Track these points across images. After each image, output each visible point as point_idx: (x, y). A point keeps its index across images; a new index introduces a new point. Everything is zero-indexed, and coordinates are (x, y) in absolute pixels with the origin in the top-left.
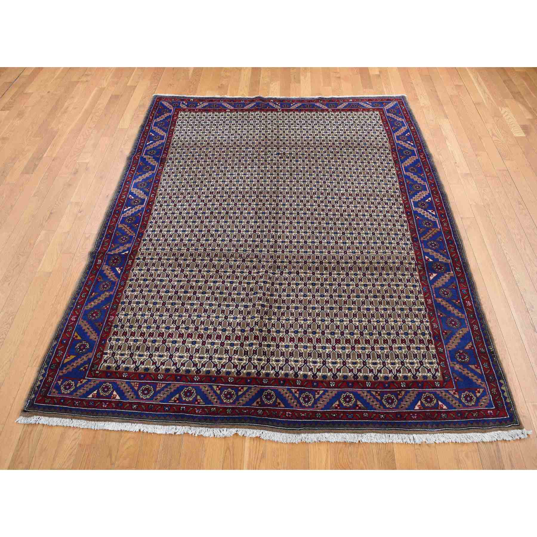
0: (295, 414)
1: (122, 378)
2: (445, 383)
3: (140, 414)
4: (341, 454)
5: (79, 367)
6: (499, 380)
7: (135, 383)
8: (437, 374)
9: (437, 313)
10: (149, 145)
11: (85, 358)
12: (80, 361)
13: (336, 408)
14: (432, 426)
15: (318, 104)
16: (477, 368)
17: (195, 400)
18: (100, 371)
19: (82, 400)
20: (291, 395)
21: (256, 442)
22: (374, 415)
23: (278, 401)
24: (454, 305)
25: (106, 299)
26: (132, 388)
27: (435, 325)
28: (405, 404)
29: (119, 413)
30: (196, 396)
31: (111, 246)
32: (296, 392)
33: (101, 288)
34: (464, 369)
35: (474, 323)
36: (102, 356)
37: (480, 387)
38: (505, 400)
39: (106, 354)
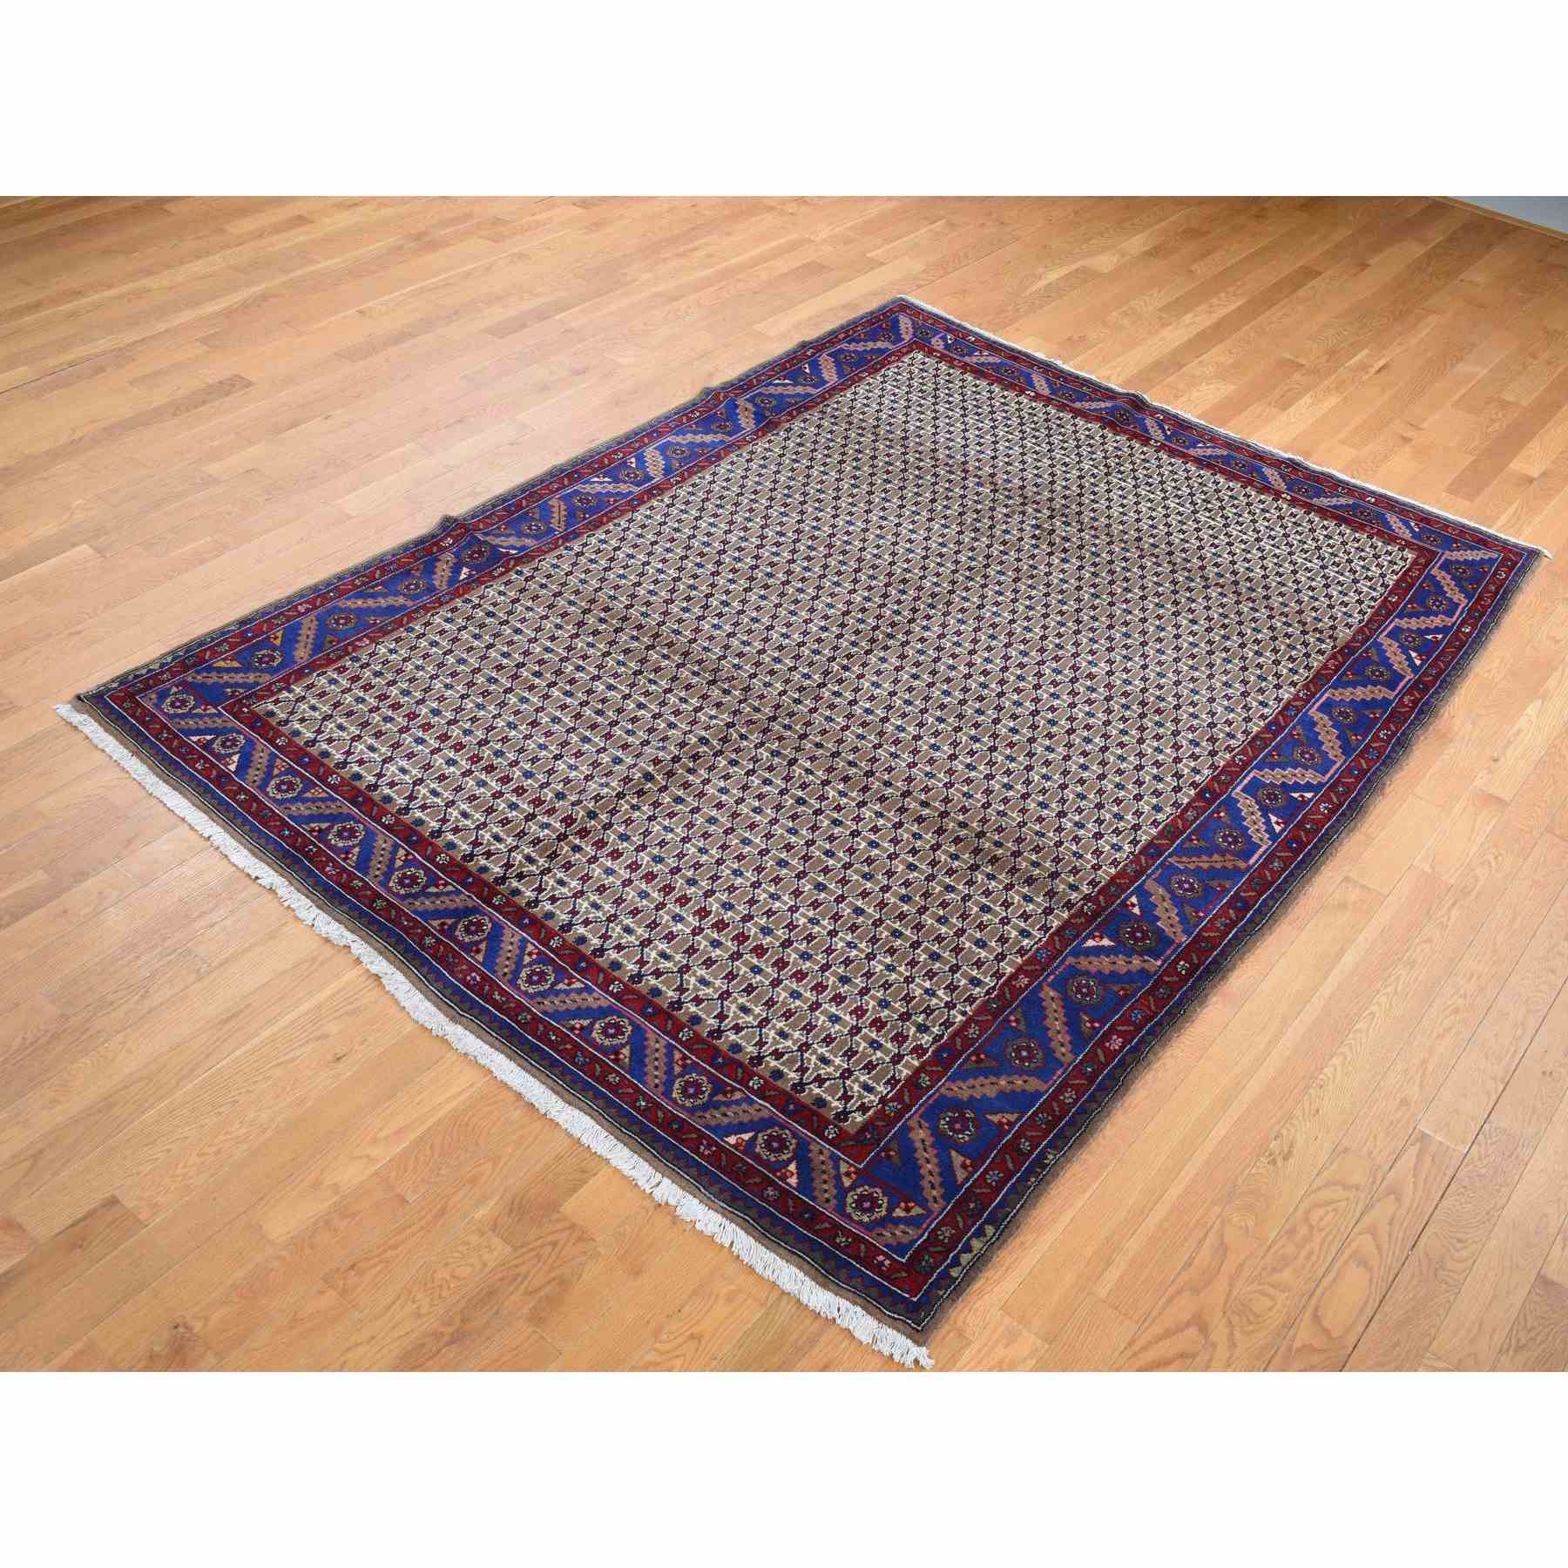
0: (485, 987)
1: (272, 742)
2: (853, 1144)
3: (237, 813)
4: (489, 1108)
5: (227, 685)
6: (987, 1222)
7: (283, 762)
8: (856, 1115)
9: (1011, 1013)
10: (777, 385)
11: (252, 678)
12: (239, 678)
13: (572, 1029)
14: (722, 1191)
15: (1268, 471)
16: (964, 1166)
17: (347, 851)
18: (251, 712)
19: (176, 736)
20: (517, 952)
21: (370, 981)
22: (631, 1091)
23: (483, 946)
24: (1072, 1024)
25: (388, 607)
26: (271, 766)
27: (973, 1031)
28: (716, 1117)
29: (207, 790)
30: (354, 846)
31: (499, 528)
32: (530, 954)
33: (401, 587)
34: (929, 1150)
35: (1076, 1088)
36: (280, 690)
37: (923, 1203)
38: (951, 1266)
39: (290, 691)
